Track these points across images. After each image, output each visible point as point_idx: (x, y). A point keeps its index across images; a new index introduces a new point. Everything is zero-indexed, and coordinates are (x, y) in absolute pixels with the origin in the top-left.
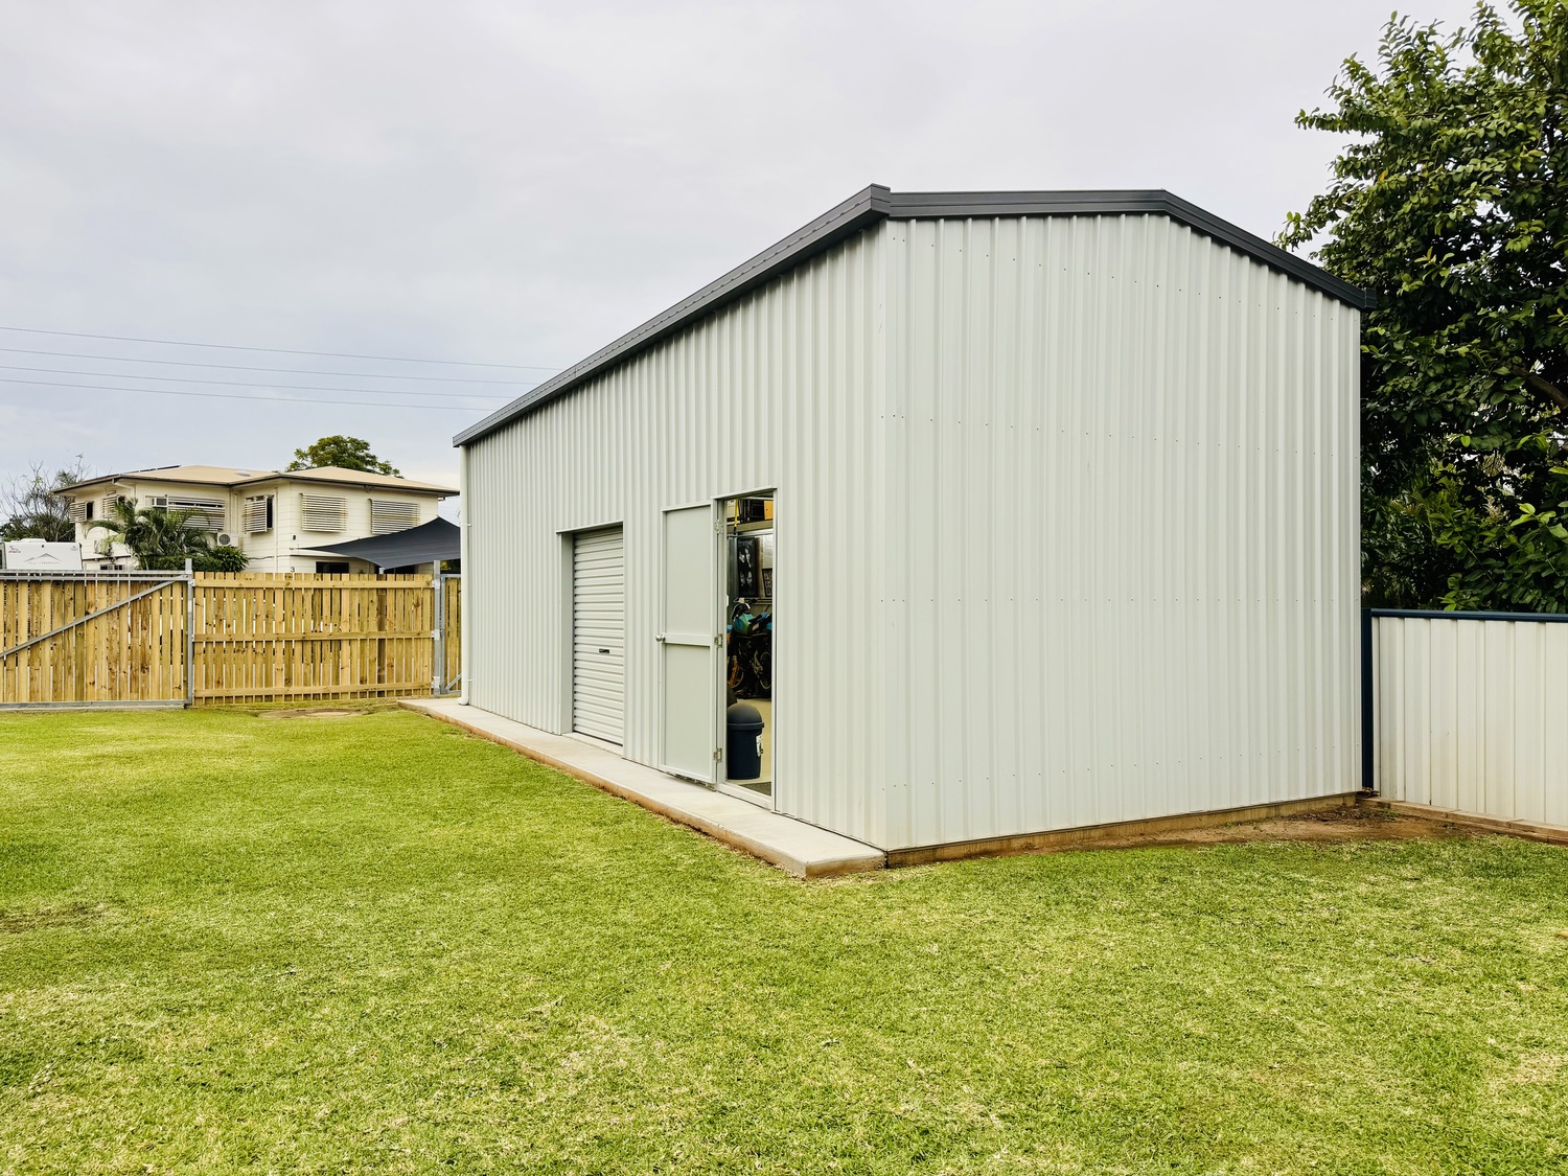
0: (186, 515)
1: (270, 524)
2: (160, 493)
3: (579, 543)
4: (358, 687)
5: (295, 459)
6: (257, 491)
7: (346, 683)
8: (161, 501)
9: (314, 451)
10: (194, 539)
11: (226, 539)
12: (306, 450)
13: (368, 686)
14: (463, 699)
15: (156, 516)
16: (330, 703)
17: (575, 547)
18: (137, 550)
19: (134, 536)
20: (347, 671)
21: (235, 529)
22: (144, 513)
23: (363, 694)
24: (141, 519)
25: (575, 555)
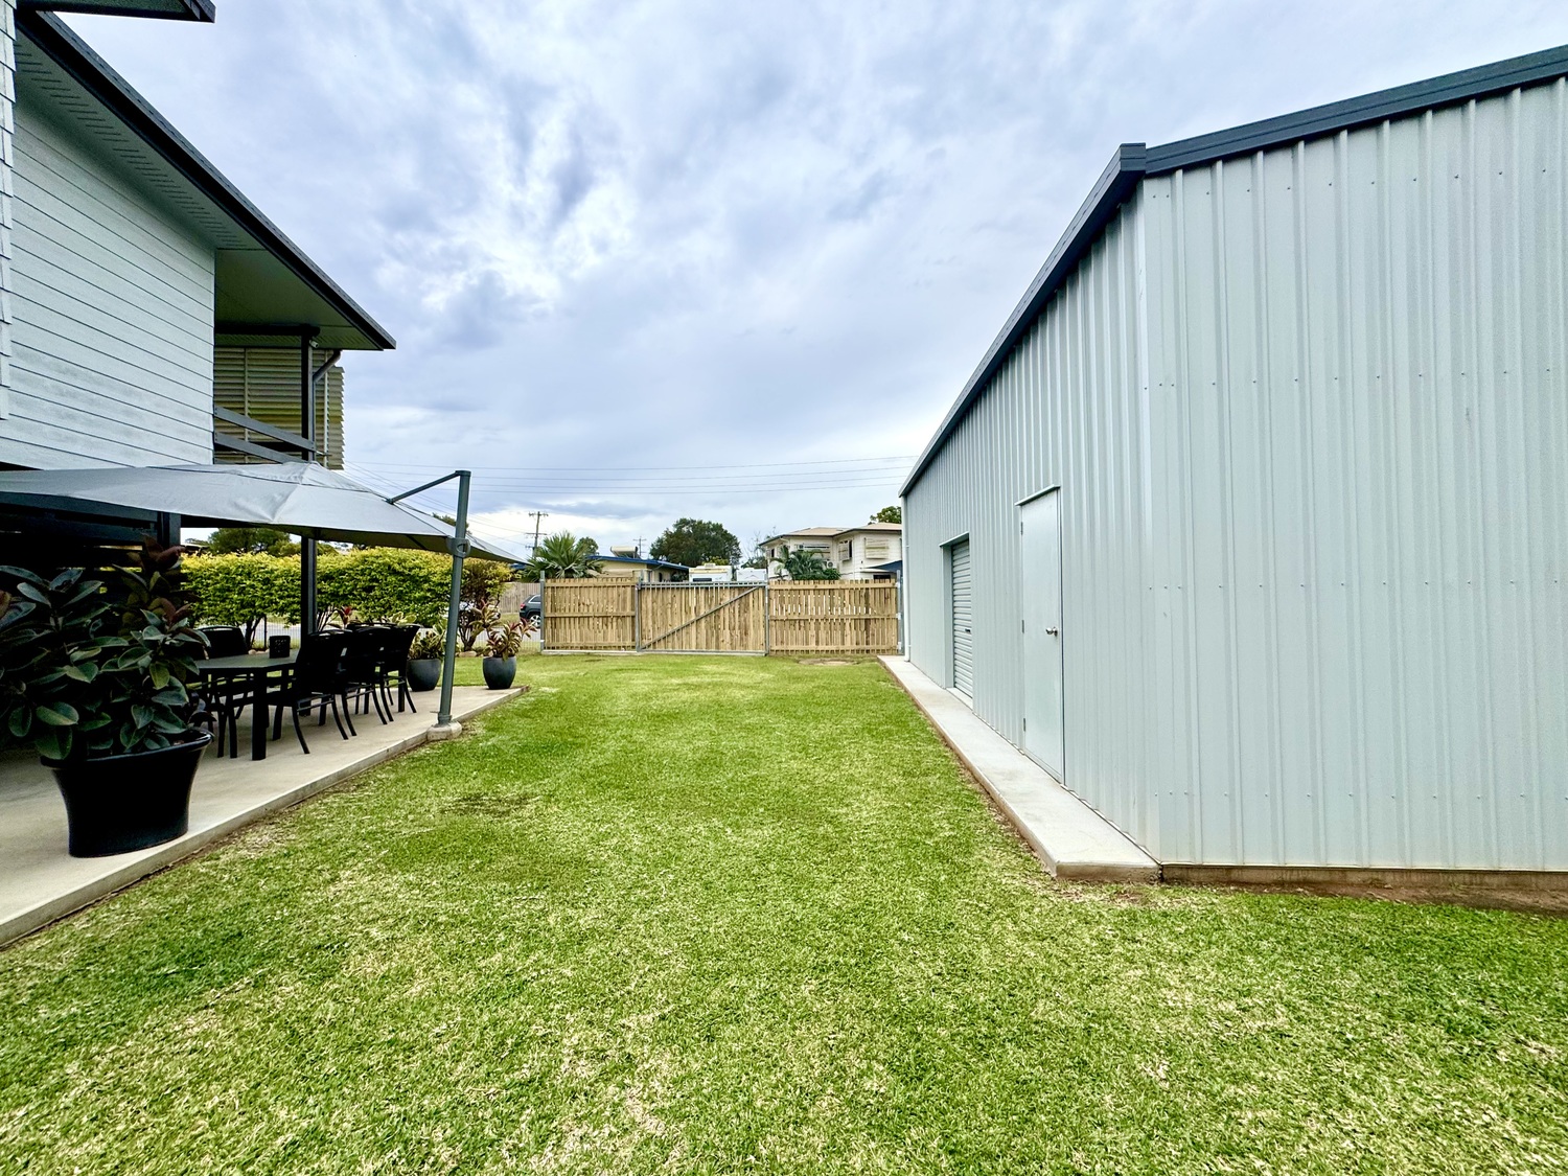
0: (812, 553)
1: (851, 556)
2: (800, 542)
3: (955, 552)
4: (855, 647)
5: (870, 520)
6: (845, 537)
7: (848, 645)
8: (801, 547)
9: (879, 516)
10: (815, 565)
11: (831, 564)
12: (876, 515)
13: (861, 647)
14: (906, 657)
15: (798, 554)
16: (840, 656)
17: (953, 556)
18: (790, 571)
19: (789, 565)
20: (849, 637)
21: (835, 559)
22: (793, 553)
23: (858, 651)
24: (792, 556)
25: (953, 561)
